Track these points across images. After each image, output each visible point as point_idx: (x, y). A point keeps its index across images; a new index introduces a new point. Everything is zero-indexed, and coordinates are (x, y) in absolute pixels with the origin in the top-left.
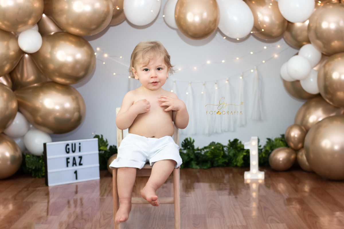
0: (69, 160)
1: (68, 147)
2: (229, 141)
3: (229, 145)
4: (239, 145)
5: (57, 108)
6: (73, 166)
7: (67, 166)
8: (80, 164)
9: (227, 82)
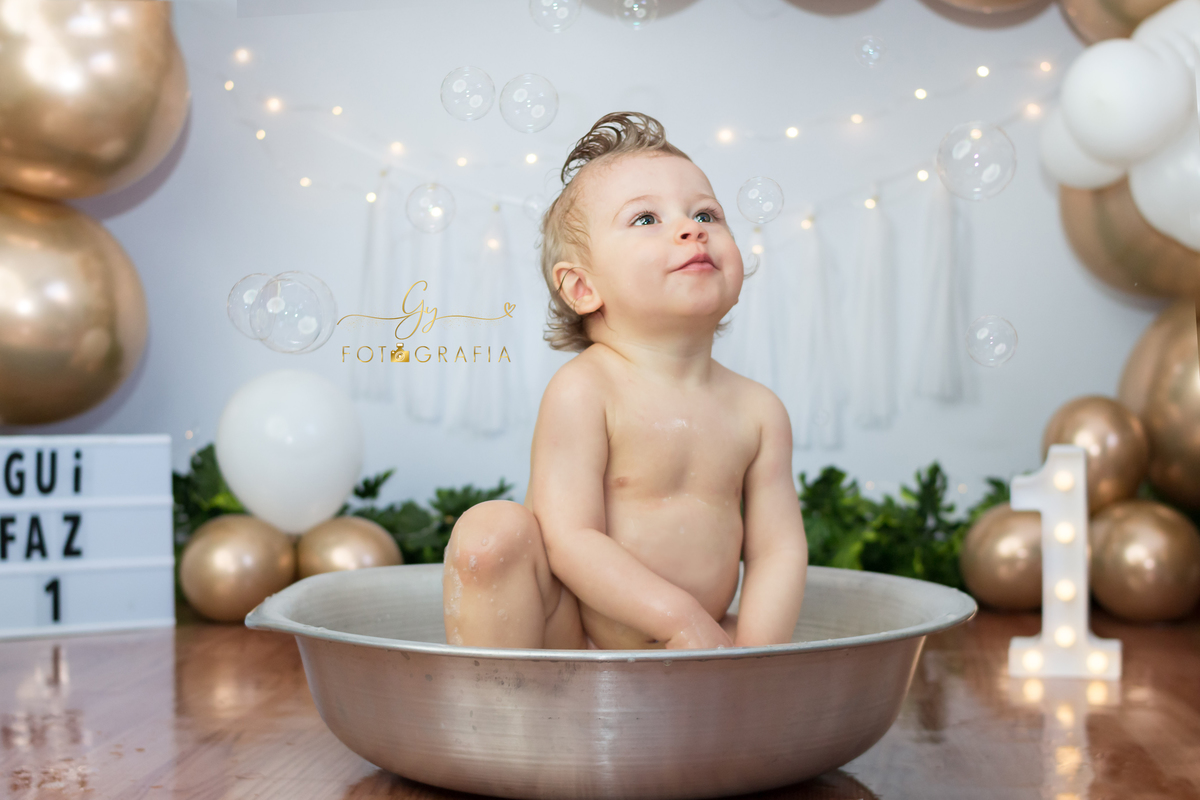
0: (11, 529)
1: (16, 466)
2: (802, 477)
6: (28, 554)
7: (3, 555)
8: (70, 551)
9: (806, 225)
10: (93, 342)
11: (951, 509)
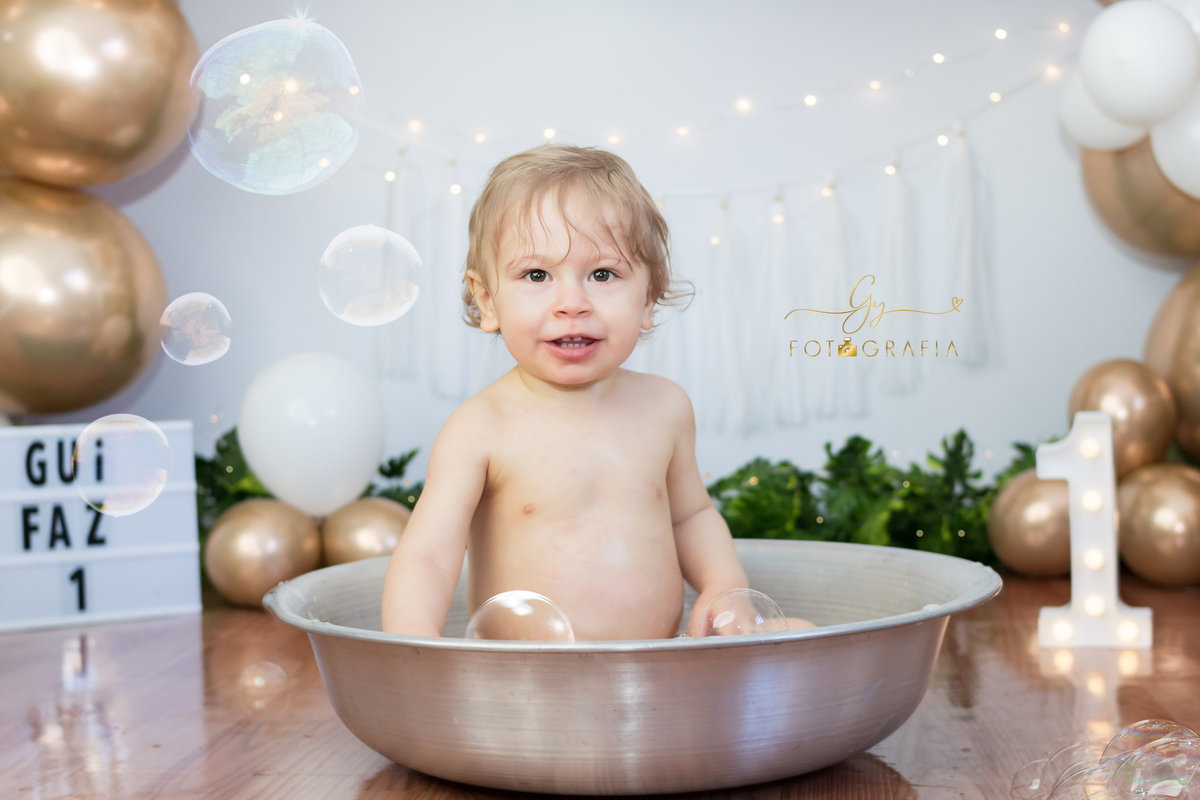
0: (34, 519)
1: (38, 456)
2: (828, 447)
3: (830, 468)
4: (874, 469)
5: (46, 296)
6: (52, 544)
7: (27, 545)
8: (94, 540)
9: (827, 193)
10: (113, 329)
11: (978, 475)
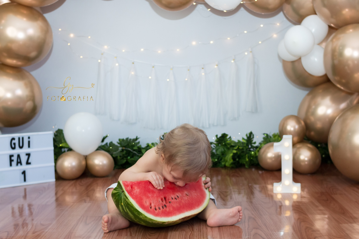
0: (12, 158)
1: (13, 142)
2: (217, 136)
3: (216, 141)
4: (228, 142)
5: (9, 95)
6: (17, 165)
7: (11, 165)
8: (28, 163)
9: (216, 67)
10: (29, 105)
11: (255, 143)
